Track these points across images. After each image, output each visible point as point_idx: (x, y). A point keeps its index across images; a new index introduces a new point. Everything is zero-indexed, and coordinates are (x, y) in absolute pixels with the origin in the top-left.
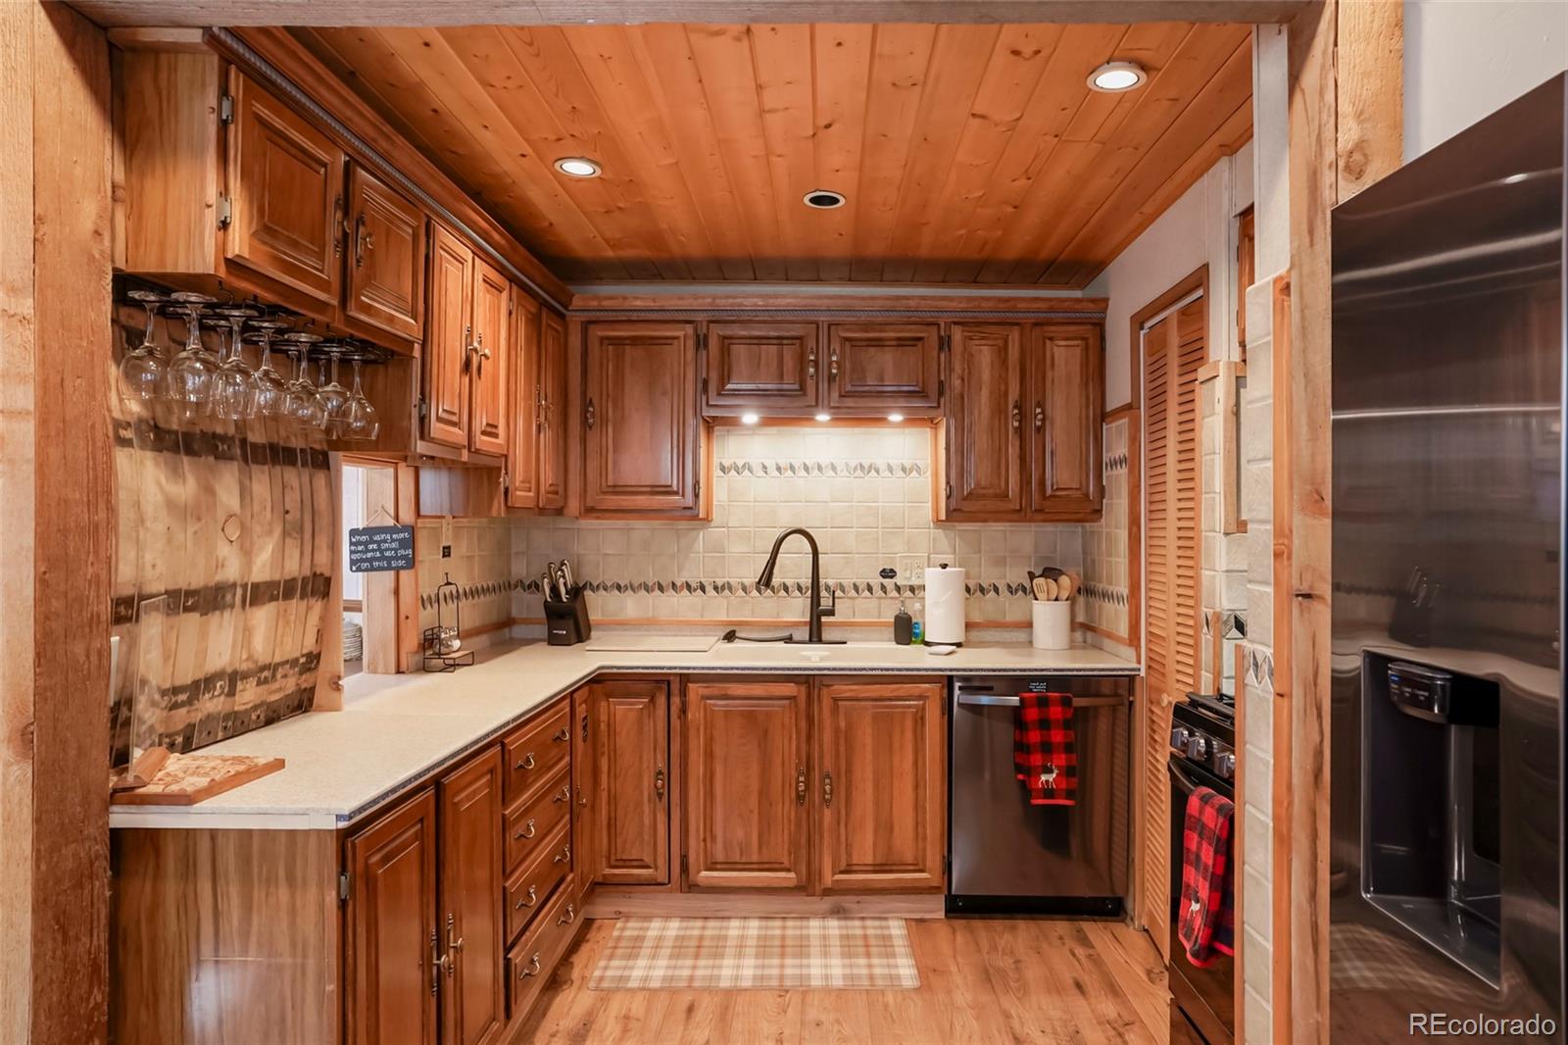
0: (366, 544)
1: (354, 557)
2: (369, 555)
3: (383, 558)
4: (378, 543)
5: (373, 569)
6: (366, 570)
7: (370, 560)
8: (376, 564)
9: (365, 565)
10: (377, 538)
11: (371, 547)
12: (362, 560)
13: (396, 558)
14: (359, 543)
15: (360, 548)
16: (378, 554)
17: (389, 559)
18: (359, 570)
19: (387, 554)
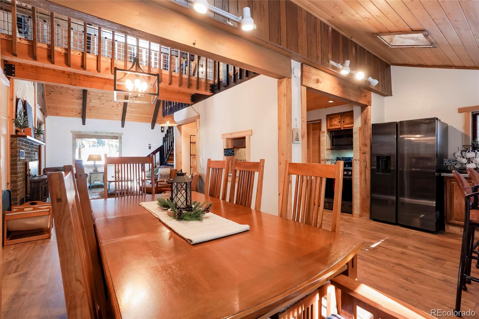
0: (227, 151)
1: (225, 153)
2: (227, 153)
3: (230, 154)
4: (229, 151)
5: (228, 156)
6: (227, 156)
7: (228, 154)
8: (229, 155)
9: (227, 155)
10: (228, 150)
11: (228, 152)
12: (226, 154)
13: (232, 154)
14: (226, 151)
15: (226, 152)
16: (229, 153)
17: (231, 154)
18: (226, 156)
19: (230, 153)
